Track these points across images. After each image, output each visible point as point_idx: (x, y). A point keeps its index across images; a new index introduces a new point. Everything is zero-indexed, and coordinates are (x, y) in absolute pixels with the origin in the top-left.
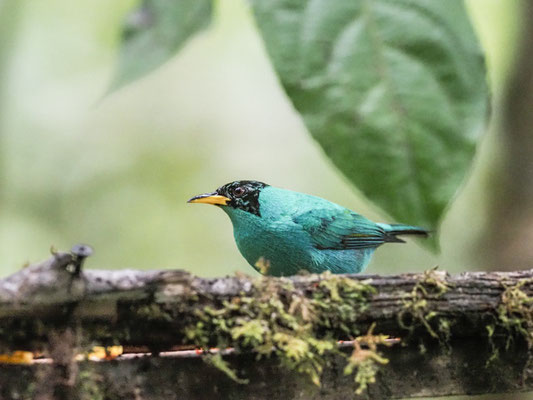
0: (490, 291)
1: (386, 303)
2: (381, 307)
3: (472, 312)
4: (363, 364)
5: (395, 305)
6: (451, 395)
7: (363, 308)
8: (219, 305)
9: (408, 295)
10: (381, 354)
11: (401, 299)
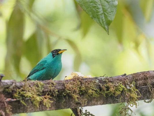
0: (62, 85)
1: (46, 88)
2: (45, 89)
3: (60, 90)
4: (47, 102)
5: (48, 88)
6: (53, 110)
7: (43, 89)
8: (19, 88)
9: (49, 86)
10: (50, 100)
11: (48, 87)
